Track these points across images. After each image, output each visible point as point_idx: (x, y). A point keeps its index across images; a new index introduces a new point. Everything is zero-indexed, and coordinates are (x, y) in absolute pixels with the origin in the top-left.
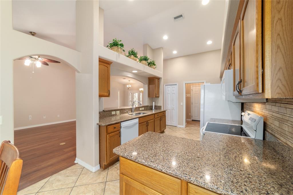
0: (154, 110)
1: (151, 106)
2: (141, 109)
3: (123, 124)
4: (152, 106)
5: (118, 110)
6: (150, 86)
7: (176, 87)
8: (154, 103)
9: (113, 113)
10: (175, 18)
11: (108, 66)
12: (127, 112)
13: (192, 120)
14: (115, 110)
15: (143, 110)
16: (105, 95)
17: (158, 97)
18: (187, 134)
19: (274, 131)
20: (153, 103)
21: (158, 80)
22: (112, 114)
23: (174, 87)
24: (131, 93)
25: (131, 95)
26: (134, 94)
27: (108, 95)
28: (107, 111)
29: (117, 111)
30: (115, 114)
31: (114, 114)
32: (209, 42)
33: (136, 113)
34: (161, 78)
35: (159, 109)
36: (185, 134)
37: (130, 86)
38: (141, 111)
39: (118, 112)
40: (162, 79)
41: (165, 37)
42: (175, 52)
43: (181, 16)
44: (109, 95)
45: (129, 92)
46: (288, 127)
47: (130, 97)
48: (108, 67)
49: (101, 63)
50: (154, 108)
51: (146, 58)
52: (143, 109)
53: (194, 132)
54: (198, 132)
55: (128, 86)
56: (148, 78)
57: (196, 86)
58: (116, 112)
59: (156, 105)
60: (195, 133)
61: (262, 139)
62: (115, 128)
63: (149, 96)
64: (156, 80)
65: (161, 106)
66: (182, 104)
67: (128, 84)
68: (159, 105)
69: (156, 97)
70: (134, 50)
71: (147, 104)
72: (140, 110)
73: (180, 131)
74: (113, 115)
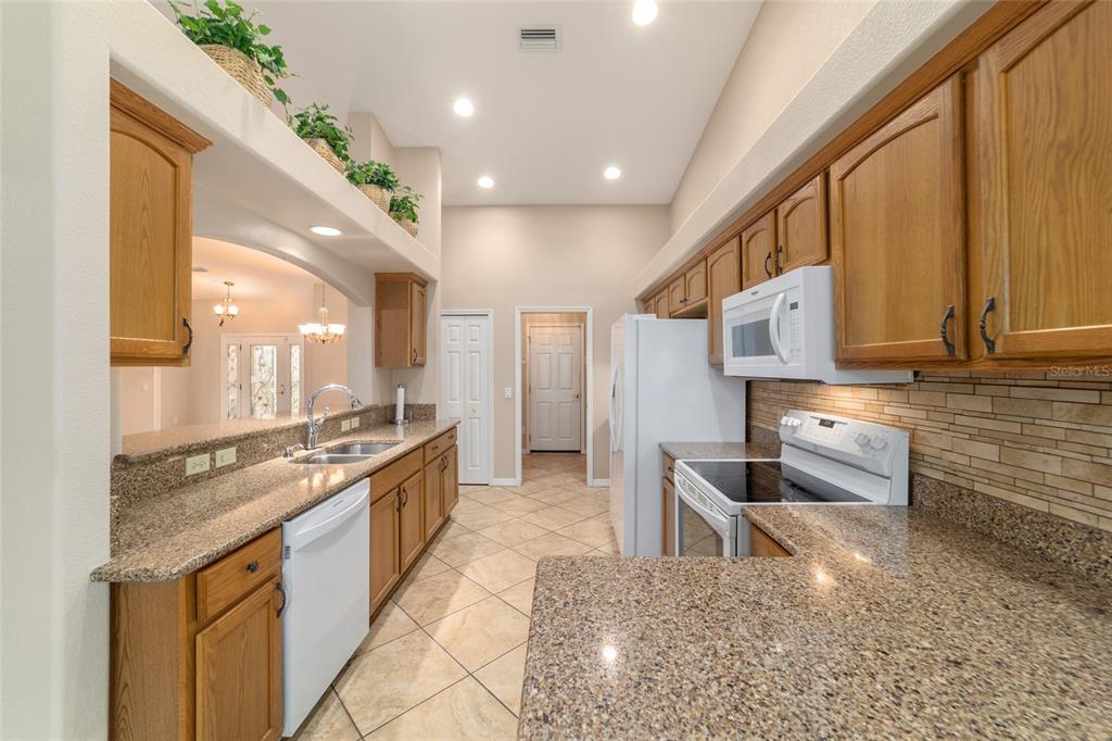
0: (403, 423)
1: (386, 407)
2: (345, 425)
3: (298, 533)
4: (394, 408)
5: (226, 443)
6: (385, 313)
7: (487, 325)
8: (401, 391)
9: (196, 465)
10: (528, 34)
11: (180, 157)
12: (280, 448)
13: (532, 451)
14: (209, 447)
15: (354, 431)
16: (157, 352)
17: (422, 365)
18: (543, 509)
19: (960, 474)
20: (396, 392)
21: (419, 288)
22: (188, 473)
23: (478, 326)
24: (232, 348)
25: (233, 355)
26: (257, 354)
27: (178, 352)
28: (148, 460)
29: (219, 453)
30: (207, 467)
31: (198, 470)
32: (612, 173)
33: (329, 451)
34: (435, 282)
35: (427, 420)
36: (534, 512)
37: (233, 310)
38: (346, 434)
39: (227, 456)
40: (439, 284)
41: (463, 107)
42: (486, 182)
43: (549, 34)
44: (186, 349)
45: (224, 341)
46: (1062, 461)
47: (233, 363)
48: (174, 166)
49: (124, 121)
50: (400, 416)
51: (386, 173)
52: (356, 422)
53: (563, 498)
54: (571, 494)
55: (219, 309)
56: (376, 274)
57: (545, 324)
58: (213, 460)
59: (410, 402)
60: (566, 501)
61: (906, 503)
62: (251, 568)
63: (379, 361)
64: (415, 286)
65: (434, 405)
66: (508, 392)
67: (220, 300)
68: (423, 400)
69: (414, 365)
70: (327, 112)
71: (369, 397)
72: (343, 430)
73: (512, 503)
74: (197, 479)
